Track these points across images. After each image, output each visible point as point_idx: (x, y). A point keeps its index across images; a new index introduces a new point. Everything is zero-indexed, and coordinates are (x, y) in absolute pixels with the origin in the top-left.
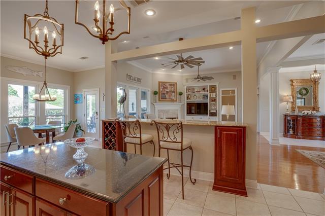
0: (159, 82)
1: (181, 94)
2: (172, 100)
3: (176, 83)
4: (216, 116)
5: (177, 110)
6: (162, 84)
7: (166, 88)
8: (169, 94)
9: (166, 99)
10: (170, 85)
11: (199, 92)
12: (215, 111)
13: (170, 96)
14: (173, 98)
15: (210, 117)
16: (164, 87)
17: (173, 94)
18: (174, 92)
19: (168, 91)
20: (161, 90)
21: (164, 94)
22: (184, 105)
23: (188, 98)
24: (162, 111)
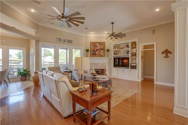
0: (91, 43)
1: (108, 51)
2: (101, 56)
3: (105, 43)
4: (136, 69)
5: (105, 63)
6: (94, 44)
7: (96, 46)
8: (98, 51)
9: (96, 55)
10: (100, 44)
11: (123, 48)
12: (135, 65)
13: (99, 53)
14: (102, 54)
15: (131, 70)
16: (94, 46)
17: (102, 51)
18: (103, 49)
19: (98, 49)
20: (93, 48)
21: (95, 51)
22: (111, 59)
23: (115, 54)
24: (92, 64)
